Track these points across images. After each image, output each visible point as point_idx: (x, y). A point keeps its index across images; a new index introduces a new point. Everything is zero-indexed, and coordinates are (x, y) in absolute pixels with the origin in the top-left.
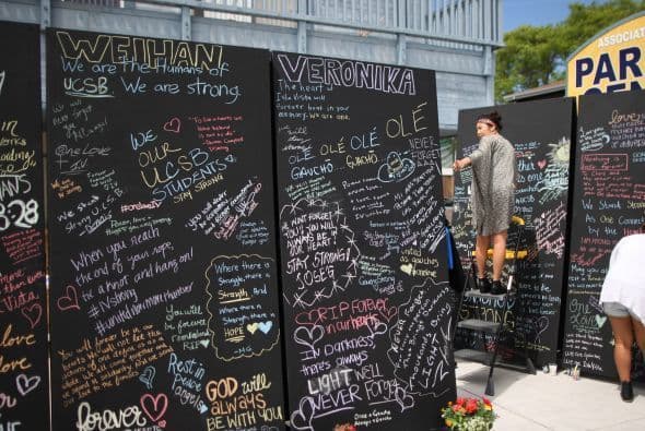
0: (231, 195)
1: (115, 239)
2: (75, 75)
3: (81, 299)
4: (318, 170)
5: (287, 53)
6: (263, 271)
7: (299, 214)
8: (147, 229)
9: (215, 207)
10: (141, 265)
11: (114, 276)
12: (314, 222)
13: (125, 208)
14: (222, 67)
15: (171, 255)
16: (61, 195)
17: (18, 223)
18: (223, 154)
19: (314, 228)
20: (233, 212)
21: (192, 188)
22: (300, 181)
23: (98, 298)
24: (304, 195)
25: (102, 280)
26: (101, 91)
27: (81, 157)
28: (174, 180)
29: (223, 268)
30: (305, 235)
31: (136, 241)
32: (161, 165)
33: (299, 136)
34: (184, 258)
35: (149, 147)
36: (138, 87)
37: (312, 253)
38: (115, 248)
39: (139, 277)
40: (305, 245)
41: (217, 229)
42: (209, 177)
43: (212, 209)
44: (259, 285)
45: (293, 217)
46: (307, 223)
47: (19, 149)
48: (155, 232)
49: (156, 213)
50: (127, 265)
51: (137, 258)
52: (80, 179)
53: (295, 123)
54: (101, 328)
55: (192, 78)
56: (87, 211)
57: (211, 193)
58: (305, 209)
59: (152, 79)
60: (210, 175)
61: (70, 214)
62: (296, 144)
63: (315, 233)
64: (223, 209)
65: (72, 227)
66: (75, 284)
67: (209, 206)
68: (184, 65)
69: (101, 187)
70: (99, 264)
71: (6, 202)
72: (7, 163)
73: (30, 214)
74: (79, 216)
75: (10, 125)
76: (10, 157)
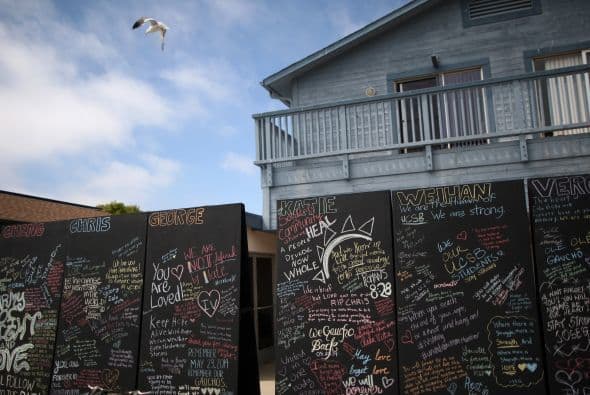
0: (503, 276)
1: (431, 304)
2: (407, 214)
3: (413, 338)
4: (570, 257)
5: (539, 179)
6: (528, 328)
7: (555, 289)
8: (449, 298)
9: (491, 284)
10: (447, 320)
11: (431, 326)
12: (569, 294)
13: (436, 286)
14: (491, 196)
15: (465, 314)
16: (402, 280)
17: (382, 295)
18: (495, 250)
19: (568, 298)
20: (504, 287)
21: (476, 273)
22: (554, 265)
23: (422, 338)
24: (559, 275)
25: (425, 328)
26: (420, 220)
27: (412, 258)
28: (465, 269)
29: (499, 324)
30: (561, 303)
31: (443, 305)
32: (456, 260)
33: (551, 234)
34: (473, 317)
35: (448, 249)
36: (440, 216)
37: (568, 317)
38: (432, 310)
39: (445, 327)
40: (561, 311)
41: (494, 298)
42: (486, 266)
43: (489, 287)
44: (525, 336)
45: (550, 291)
46: (562, 295)
47: (382, 256)
48: (454, 301)
49: (454, 289)
50: (438, 320)
51: (443, 316)
52: (411, 270)
53: (547, 226)
54: (424, 356)
55: (472, 206)
56: (416, 288)
57: (489, 276)
58: (559, 284)
59: (448, 209)
60: (487, 264)
61: (407, 290)
62: (550, 240)
63: (570, 303)
64: (497, 286)
65: (408, 297)
66: (410, 330)
67: (488, 284)
68: (467, 199)
69: (422, 274)
70: (423, 319)
71: (376, 284)
72: (376, 264)
73: (387, 290)
74: (412, 291)
75: (377, 244)
76: (377, 261)
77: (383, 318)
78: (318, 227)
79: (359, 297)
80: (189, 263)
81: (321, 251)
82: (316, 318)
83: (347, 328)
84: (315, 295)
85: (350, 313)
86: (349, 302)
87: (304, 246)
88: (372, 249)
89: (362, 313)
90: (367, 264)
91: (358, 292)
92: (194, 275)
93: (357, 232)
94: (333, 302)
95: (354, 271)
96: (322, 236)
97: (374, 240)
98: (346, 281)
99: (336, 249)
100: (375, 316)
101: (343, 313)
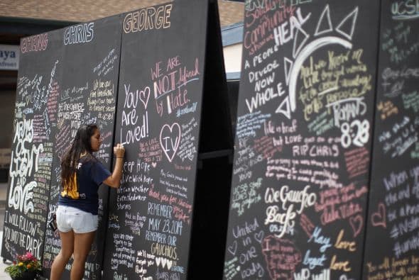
3: (387, 218)
16: (383, 117)
17: (355, 141)
23: (400, 220)
25: (404, 202)
27: (399, 79)
47: (362, 74)
52: (397, 101)
54: (398, 250)
56: (401, 131)
65: (387, 148)
66: (385, 203)
69: (411, 108)
70: (404, 186)
71: (350, 123)
72: (353, 88)
73: (362, 137)
74: (394, 136)
75: (358, 54)
76: (355, 82)
77: (353, 180)
78: (288, 27)
79: (325, 143)
80: (155, 84)
81: (289, 65)
82: (275, 172)
83: (309, 192)
84: (277, 135)
85: (314, 168)
86: (315, 151)
88: (351, 62)
89: (329, 169)
90: (342, 89)
91: (326, 135)
92: (159, 101)
94: (296, 149)
95: (324, 101)
96: (292, 41)
97: (355, 48)
98: (313, 116)
99: (306, 64)
100: (344, 178)
101: (305, 167)
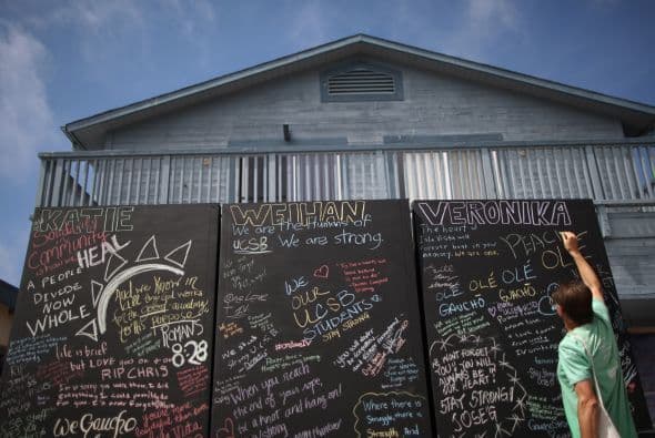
0: (378, 333)
1: (269, 375)
2: (242, 238)
3: (236, 432)
4: (469, 306)
5: (428, 201)
6: (414, 410)
7: (450, 350)
8: (298, 365)
9: (362, 344)
10: (293, 401)
11: (267, 411)
12: (467, 359)
13: (278, 347)
14: (365, 219)
15: (320, 391)
16: (226, 336)
17: (191, 361)
18: (368, 295)
19: (468, 365)
20: (380, 349)
21: (340, 327)
22: (449, 317)
24: (456, 331)
25: (256, 414)
26: (262, 247)
27: (243, 303)
28: (323, 321)
29: (371, 406)
30: (459, 372)
31: (288, 377)
32: (311, 308)
33: (444, 274)
34: (332, 395)
35: (301, 291)
36: (292, 242)
37: (468, 392)
38: (269, 384)
39: (289, 412)
40: (459, 383)
41: (365, 365)
42: (355, 316)
43: (359, 347)
44: (410, 423)
45: (444, 354)
46: (460, 360)
47: (197, 299)
48: (306, 369)
49: (306, 351)
50: (278, 399)
51: (288, 393)
52: (242, 322)
53: (439, 263)
55: (338, 230)
56: (246, 350)
57: (359, 331)
58: (456, 344)
59: (304, 234)
60: (357, 314)
61: (232, 353)
62: (441, 281)
63: (470, 370)
64: (370, 347)
65: (232, 364)
66: (233, 418)
67: (357, 344)
68: (331, 220)
69: (259, 328)
70: (254, 399)
71: (183, 343)
72: (187, 310)
73: (200, 352)
74: (240, 354)
75: (192, 281)
76: (189, 306)
77: (189, 398)
78: (99, 250)
79: (151, 364)
81: (97, 289)
82: (72, 400)
83: (125, 417)
84: (76, 360)
85: (132, 391)
86: (135, 373)
87: (71, 281)
88: (183, 287)
89: (155, 391)
90: (171, 312)
91: (151, 356)
93: (162, 261)
94: (106, 373)
95: (148, 322)
96: (103, 266)
97: (188, 275)
98: (132, 337)
99: (123, 286)
100: (175, 396)
101: (121, 391)
